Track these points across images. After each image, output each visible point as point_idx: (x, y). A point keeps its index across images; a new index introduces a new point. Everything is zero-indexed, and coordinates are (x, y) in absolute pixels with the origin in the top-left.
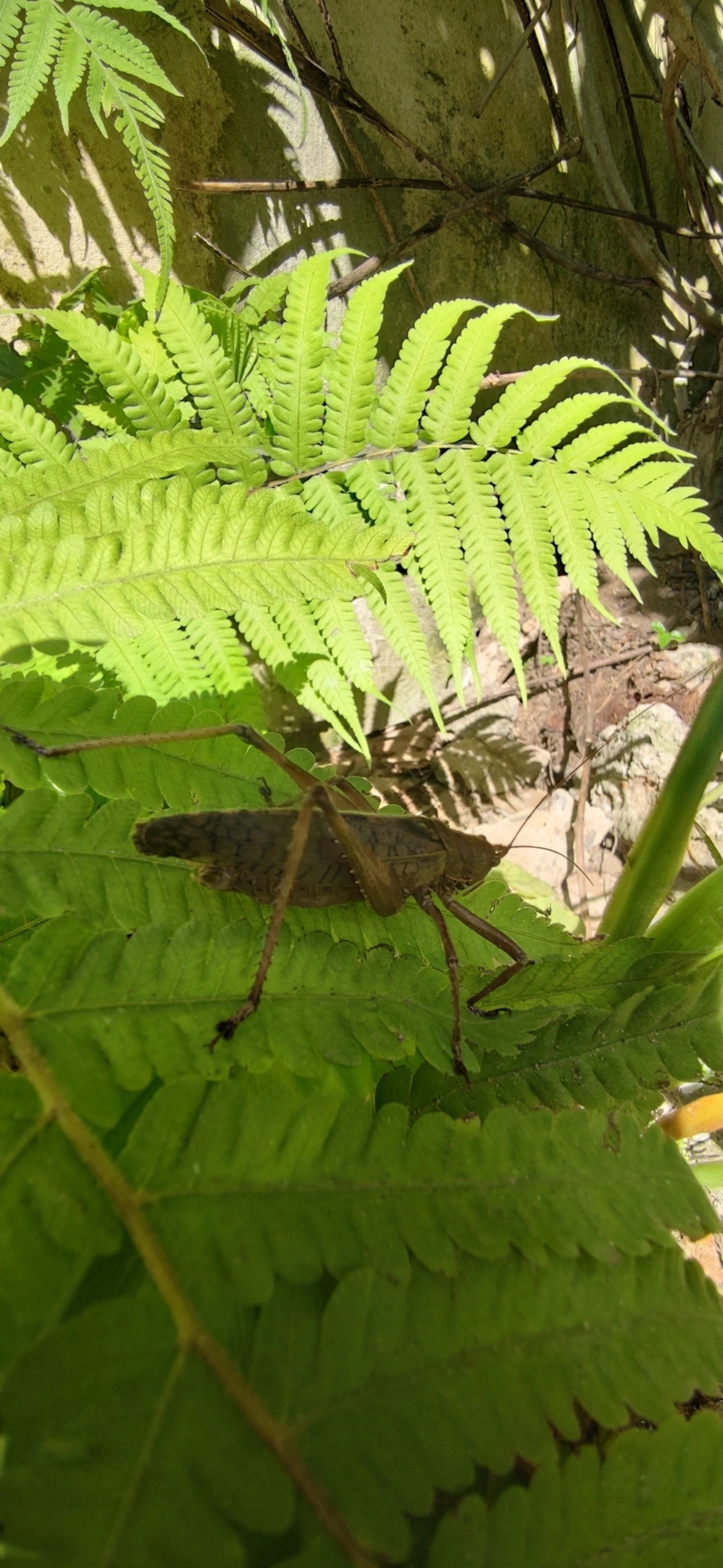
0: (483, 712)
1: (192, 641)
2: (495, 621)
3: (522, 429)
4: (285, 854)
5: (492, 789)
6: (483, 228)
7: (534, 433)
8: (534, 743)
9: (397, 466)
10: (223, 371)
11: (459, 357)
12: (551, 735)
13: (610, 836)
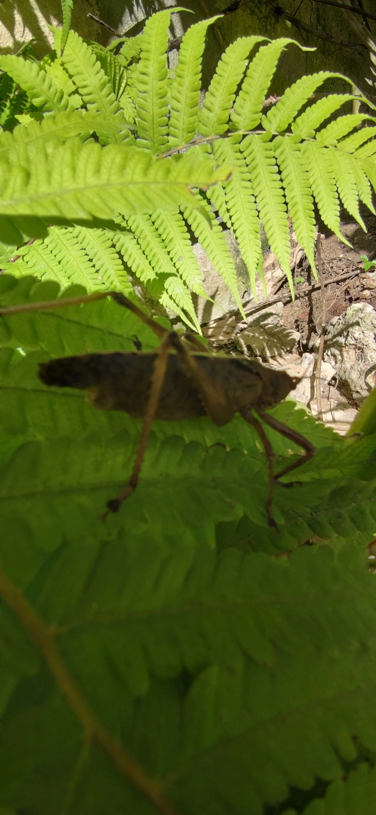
0: (264, 311)
1: (97, 268)
2: (276, 248)
3: (295, 118)
4: (149, 384)
5: (268, 354)
6: (263, 11)
7: (303, 121)
8: (292, 329)
9: (216, 148)
10: (103, 86)
11: (254, 71)
12: (301, 323)
13: (334, 378)
